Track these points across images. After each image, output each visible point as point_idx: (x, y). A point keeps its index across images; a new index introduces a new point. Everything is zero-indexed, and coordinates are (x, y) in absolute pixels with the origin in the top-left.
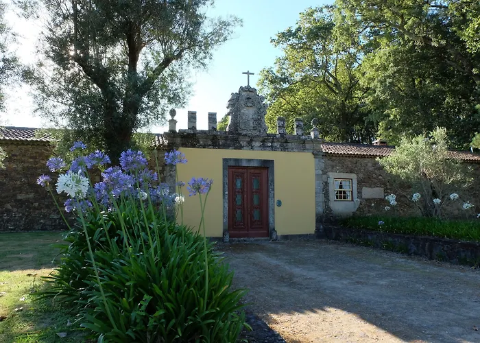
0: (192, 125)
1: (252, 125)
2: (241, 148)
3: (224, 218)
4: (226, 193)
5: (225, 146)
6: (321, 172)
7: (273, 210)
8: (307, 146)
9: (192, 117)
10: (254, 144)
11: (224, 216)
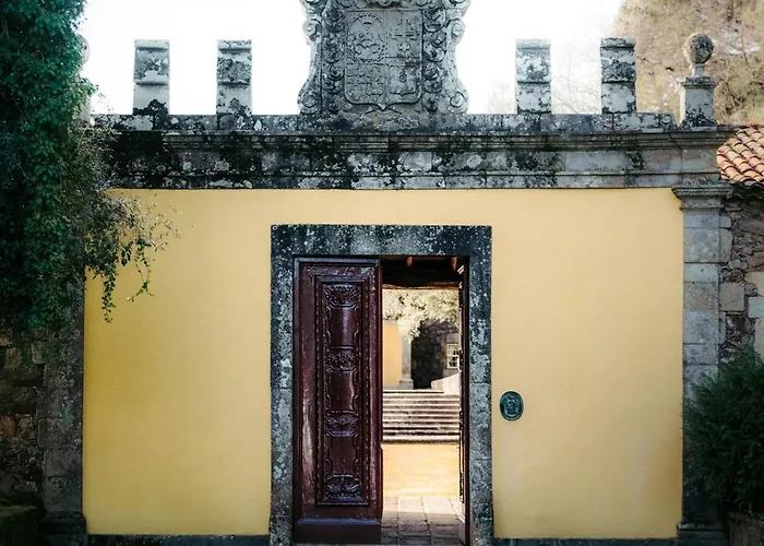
0: (149, 96)
1: (396, 84)
2: (348, 180)
3: (274, 462)
4: (286, 363)
5: (283, 179)
6: (712, 273)
7: (487, 433)
8: (652, 161)
9: (151, 63)
10: (405, 161)
11: (275, 455)
